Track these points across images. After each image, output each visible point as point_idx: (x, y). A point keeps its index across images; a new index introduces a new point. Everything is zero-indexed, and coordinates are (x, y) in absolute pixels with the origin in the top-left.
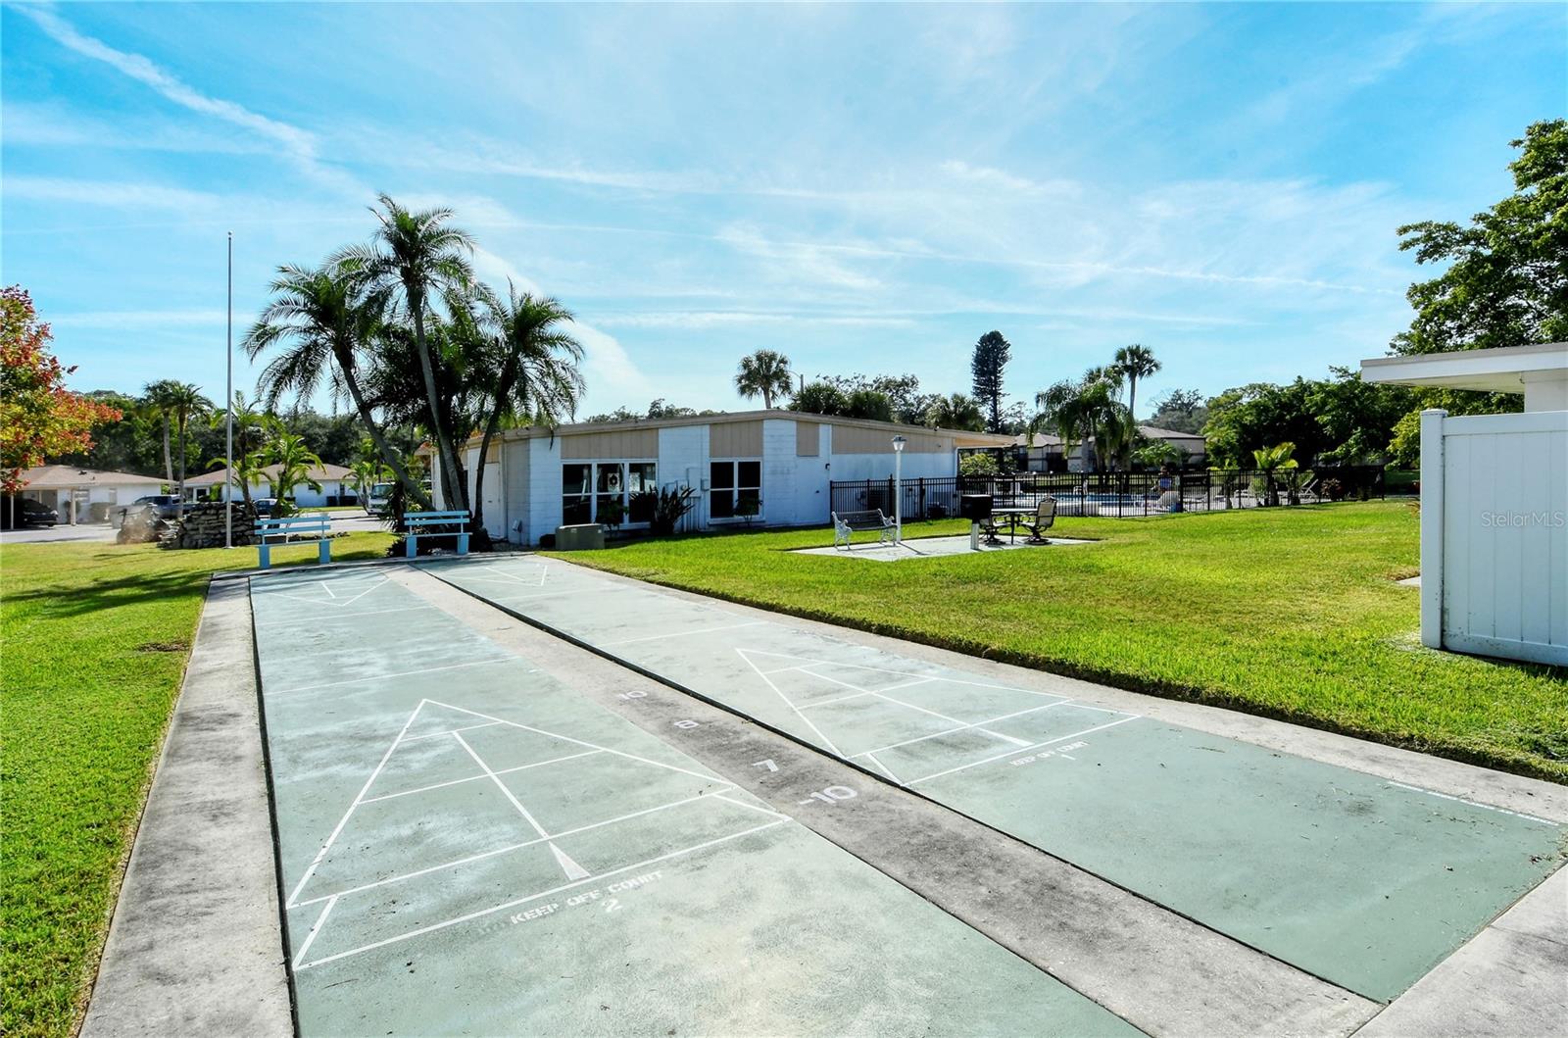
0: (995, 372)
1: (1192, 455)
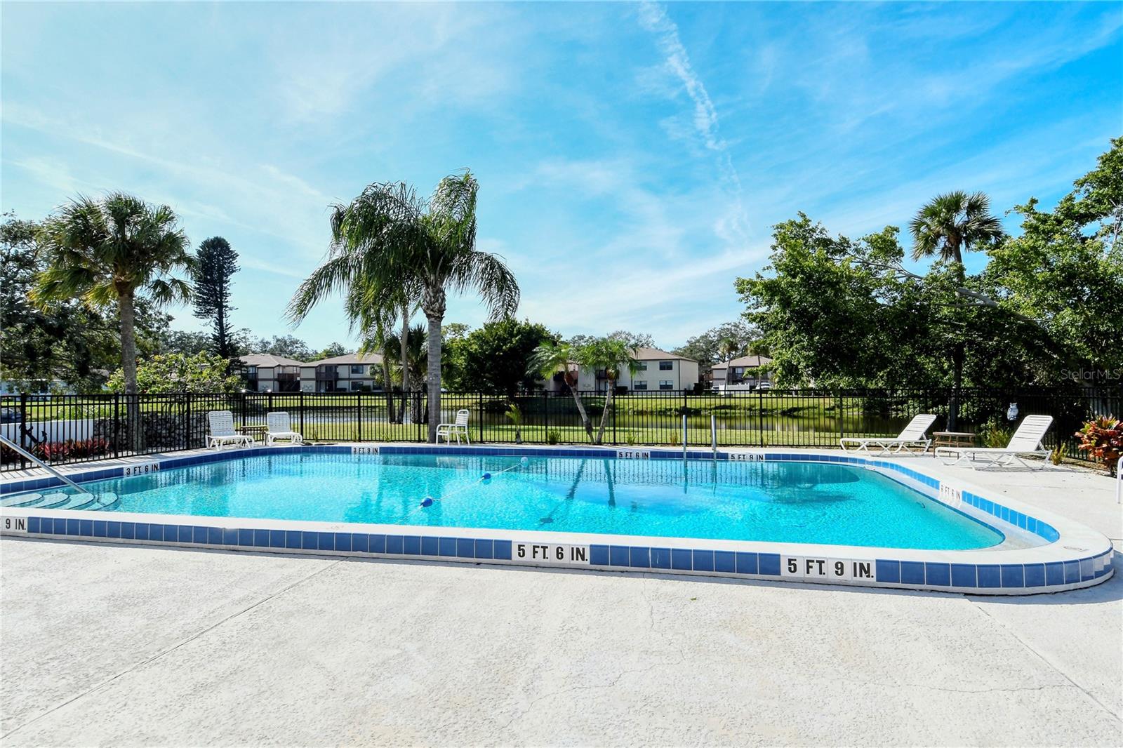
0: (221, 281)
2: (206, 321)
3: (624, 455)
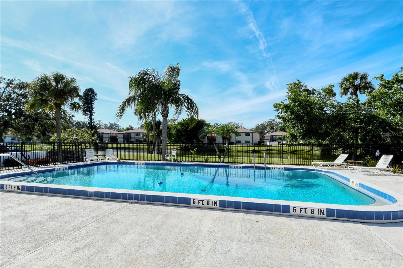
0: (91, 103)
2: (86, 117)
3: (232, 167)
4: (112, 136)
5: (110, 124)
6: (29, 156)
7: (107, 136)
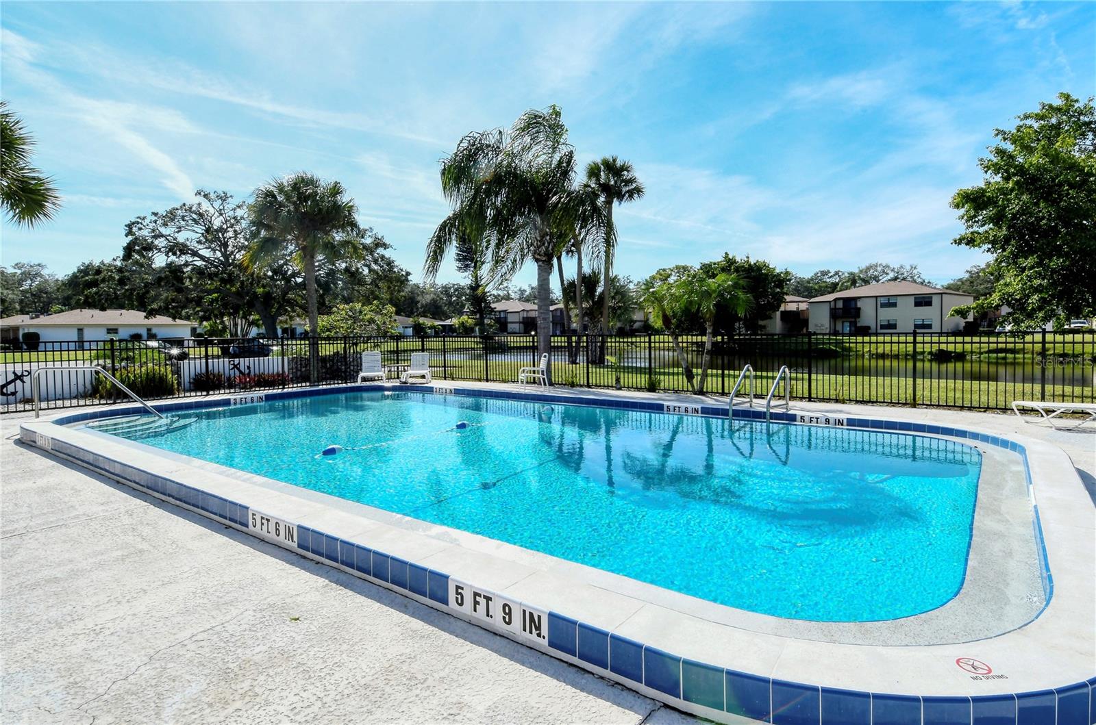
1: (636, 321)
2: (466, 274)
3: (672, 409)
4: (527, 318)
5: (532, 288)
6: (249, 367)
7: (516, 318)
